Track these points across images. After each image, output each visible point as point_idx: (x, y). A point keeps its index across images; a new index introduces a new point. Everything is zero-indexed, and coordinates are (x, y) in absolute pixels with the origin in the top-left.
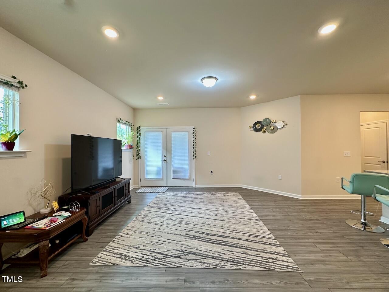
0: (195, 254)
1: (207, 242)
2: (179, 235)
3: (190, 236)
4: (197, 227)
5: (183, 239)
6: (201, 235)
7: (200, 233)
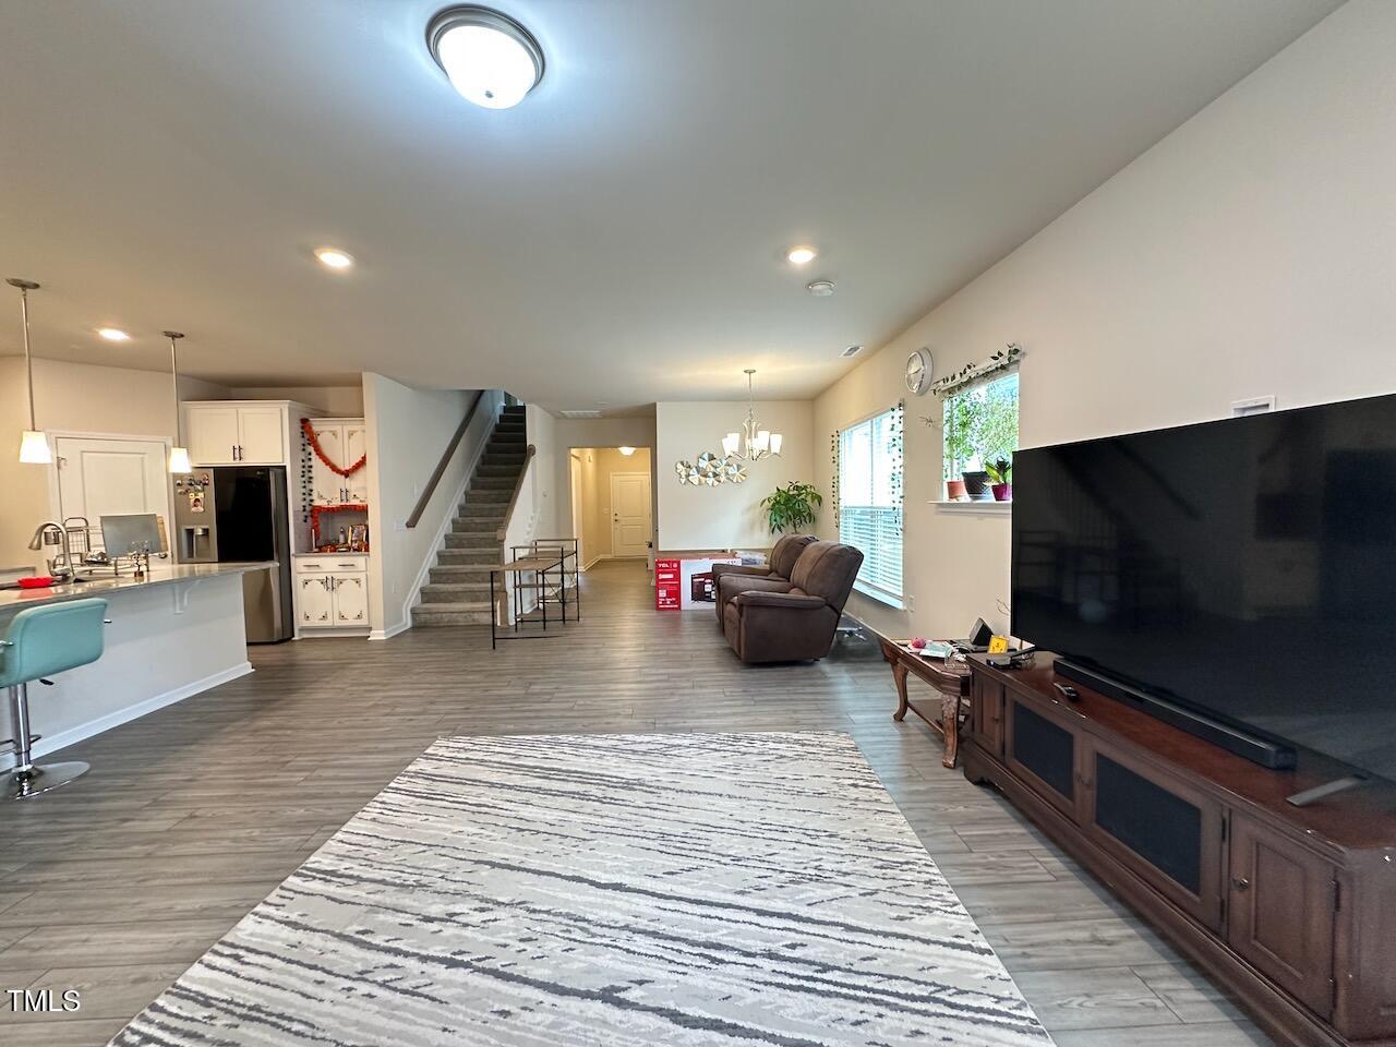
0: (634, 752)
1: (596, 775)
2: (682, 791)
3: (644, 788)
4: (614, 823)
5: (665, 780)
6: (611, 793)
7: (611, 799)
